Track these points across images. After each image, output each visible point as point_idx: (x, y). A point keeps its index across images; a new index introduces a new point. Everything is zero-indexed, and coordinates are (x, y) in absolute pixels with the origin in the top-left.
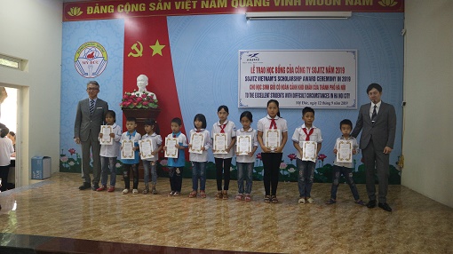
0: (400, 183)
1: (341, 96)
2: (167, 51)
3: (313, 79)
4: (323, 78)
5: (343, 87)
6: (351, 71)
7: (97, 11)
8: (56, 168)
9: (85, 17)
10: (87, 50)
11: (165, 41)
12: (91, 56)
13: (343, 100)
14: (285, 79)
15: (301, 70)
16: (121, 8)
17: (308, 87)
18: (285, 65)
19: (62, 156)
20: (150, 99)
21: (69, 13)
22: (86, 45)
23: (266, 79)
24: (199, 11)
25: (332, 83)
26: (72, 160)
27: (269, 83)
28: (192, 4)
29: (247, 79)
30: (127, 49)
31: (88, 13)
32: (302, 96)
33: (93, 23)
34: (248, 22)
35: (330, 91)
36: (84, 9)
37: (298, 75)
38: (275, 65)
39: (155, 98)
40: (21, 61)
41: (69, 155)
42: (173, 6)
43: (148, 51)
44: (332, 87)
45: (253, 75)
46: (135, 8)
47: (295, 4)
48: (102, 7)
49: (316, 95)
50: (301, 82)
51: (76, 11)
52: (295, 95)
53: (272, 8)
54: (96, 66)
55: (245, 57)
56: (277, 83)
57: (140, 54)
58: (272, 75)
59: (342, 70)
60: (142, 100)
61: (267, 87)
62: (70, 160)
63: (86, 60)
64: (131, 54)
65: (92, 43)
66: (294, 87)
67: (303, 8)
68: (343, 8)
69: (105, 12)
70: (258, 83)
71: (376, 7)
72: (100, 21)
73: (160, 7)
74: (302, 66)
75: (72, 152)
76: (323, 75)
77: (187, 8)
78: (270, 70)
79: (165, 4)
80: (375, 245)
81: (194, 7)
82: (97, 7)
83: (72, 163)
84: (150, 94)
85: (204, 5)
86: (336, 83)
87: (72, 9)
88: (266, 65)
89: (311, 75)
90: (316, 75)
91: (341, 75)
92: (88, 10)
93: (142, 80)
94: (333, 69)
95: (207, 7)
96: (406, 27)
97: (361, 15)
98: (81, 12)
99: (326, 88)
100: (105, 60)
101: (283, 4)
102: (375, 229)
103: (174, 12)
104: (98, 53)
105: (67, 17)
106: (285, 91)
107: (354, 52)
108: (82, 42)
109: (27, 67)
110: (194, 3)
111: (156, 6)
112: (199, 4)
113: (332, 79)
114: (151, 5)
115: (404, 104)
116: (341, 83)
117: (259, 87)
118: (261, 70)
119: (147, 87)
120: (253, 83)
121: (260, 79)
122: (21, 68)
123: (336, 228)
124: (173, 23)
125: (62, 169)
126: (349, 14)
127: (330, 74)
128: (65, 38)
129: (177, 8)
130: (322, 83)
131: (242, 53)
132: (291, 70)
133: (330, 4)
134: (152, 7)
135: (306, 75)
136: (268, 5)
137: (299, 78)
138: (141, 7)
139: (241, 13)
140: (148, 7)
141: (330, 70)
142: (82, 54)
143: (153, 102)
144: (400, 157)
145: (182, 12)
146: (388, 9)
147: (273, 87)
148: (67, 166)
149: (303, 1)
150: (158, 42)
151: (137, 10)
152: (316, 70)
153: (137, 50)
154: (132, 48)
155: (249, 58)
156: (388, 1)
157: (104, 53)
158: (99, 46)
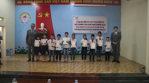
2: (50, 16)
4: (98, 25)
5: (104, 27)
6: (106, 23)
7: (27, 2)
8: (14, 53)
9: (23, 4)
10: (24, 15)
11: (49, 12)
12: (25, 17)
13: (104, 31)
14: (86, 25)
15: (91, 22)
16: (35, 2)
17: (94, 27)
18: (86, 20)
19: (16, 48)
20: (45, 31)
21: (17, 3)
22: (24, 13)
23: (81, 25)
24: (60, 3)
26: (19, 50)
28: (58, 1)
29: (75, 24)
30: (37, 15)
32: (92, 30)
33: (26, 6)
34: (75, 7)
36: (23, 2)
37: (90, 23)
38: (83, 20)
39: (46, 30)
40: (2, 18)
41: (18, 48)
42: (52, 2)
43: (44, 16)
44: (100, 27)
45: (77, 23)
48: (29, 1)
49: (96, 30)
50: (91, 26)
51: (20, 2)
52: (89, 30)
53: (83, 3)
54: (27, 20)
55: (74, 18)
56: (84, 26)
57: (41, 16)
58: (83, 23)
59: (103, 22)
60: (42, 31)
61: (81, 27)
62: (18, 50)
63: (23, 18)
64: (38, 16)
66: (89, 27)
68: (103, 4)
69: (30, 3)
70: (78, 26)
71: (113, 4)
73: (48, 2)
74: (91, 21)
75: (19, 47)
77: (56, 2)
78: (82, 22)
79: (49, 1)
81: (59, 2)
82: (27, 1)
83: (19, 51)
84: (45, 29)
85: (62, 2)
86: (102, 26)
88: (81, 20)
89: (94, 23)
90: (96, 24)
91: (103, 24)
92: (24, 2)
93: (42, 25)
95: (63, 2)
96: (122, 10)
97: (109, 6)
99: (99, 27)
101: (86, 2)
103: (52, 3)
104: (27, 16)
105: (16, 4)
106: (86, 28)
107: (107, 17)
108: (22, 12)
109: (5, 20)
110: (59, 1)
111: (46, 1)
112: (60, 1)
113: (100, 25)
115: (121, 32)
116: (103, 26)
117: (78, 27)
118: (79, 22)
120: (77, 26)
121: (79, 24)
122: (3, 20)
124: (52, 7)
126: (105, 6)
127: (100, 23)
128: (16, 11)
129: (53, 2)
131: (73, 17)
132: (88, 22)
133: (100, 2)
135: (93, 23)
136: (81, 2)
139: (72, 4)
140: (44, 2)
141: (100, 22)
142: (22, 16)
143: (46, 31)
145: (55, 4)
146: (116, 5)
147: (83, 27)
148: (17, 52)
149: (92, 2)
150: (47, 13)
151: (40, 2)
152: (95, 22)
153: (40, 15)
154: (39, 14)
155: (76, 18)
156: (116, 2)
157: (30, 16)
158: (28, 14)
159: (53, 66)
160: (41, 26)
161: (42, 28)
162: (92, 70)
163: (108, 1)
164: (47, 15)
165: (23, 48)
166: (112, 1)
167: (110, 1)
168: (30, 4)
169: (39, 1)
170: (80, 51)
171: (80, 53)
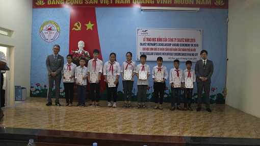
0: (224, 103)
1: (193, 55)
2: (95, 27)
3: (178, 45)
4: (183, 45)
5: (195, 50)
6: (198, 41)
7: (53, 3)
8: (28, 95)
9: (46, 6)
11: (94, 21)
12: (50, 29)
13: (195, 57)
14: (162, 45)
15: (172, 40)
16: (68, 2)
17: (176, 50)
18: (162, 37)
19: (31, 87)
20: (86, 55)
21: (36, 3)
22: (47, 23)
23: (152, 45)
24: (114, 5)
25: (188, 47)
27: (153, 47)
28: (110, 1)
29: (141, 44)
30: (72, 26)
31: (48, 4)
32: (171, 54)
33: (51, 10)
34: (142, 12)
35: (187, 52)
36: (46, 1)
37: (169, 43)
38: (157, 37)
39: (88, 54)
40: (10, 31)
41: (36, 87)
42: (99, 1)
43: (84, 27)
44: (189, 50)
45: (144, 42)
47: (168, 3)
48: (56, 1)
49: (179, 54)
50: (171, 47)
51: (41, 3)
52: (168, 54)
53: (155, 5)
54: (53, 35)
55: (140, 32)
56: (158, 47)
57: (79, 28)
58: (155, 42)
59: (193, 40)
60: (81, 55)
61: (152, 49)
62: (37, 90)
63: (47, 31)
64: (74, 28)
65: (51, 22)
66: (167, 49)
67: (173, 5)
68: (195, 6)
69: (59, 4)
70: (147, 47)
71: (213, 6)
72: (56, 9)
73: (91, 1)
74: (172, 38)
75: (38, 85)
76: (183, 43)
77: (107, 3)
78: (154, 40)
79: (94, 0)
81: (111, 3)
82: (53, 1)
83: (38, 92)
84: (86, 52)
85: (117, 1)
86: (191, 47)
87: (38, 1)
88: (152, 37)
89: (177, 43)
90: (179, 43)
91: (193, 43)
92: (48, 2)
93: (81, 44)
94: (189, 39)
95: (118, 3)
96: (229, 17)
98: (44, 3)
99: (185, 50)
100: (58, 32)
101: (161, 3)
103: (99, 5)
104: (54, 28)
105: (35, 6)
106: (162, 52)
107: (200, 31)
108: (45, 21)
109: (13, 35)
111: (89, 1)
112: (114, 1)
113: (189, 45)
115: (228, 59)
116: (193, 48)
117: (148, 49)
118: (149, 39)
119: (83, 48)
120: (144, 47)
121: (148, 44)
122: (9, 35)
124: (99, 11)
125: (32, 95)
126: (198, 9)
127: (188, 42)
128: (34, 18)
129: (102, 3)
130: (183, 47)
131: (138, 30)
132: (166, 40)
133: (188, 3)
134: (87, 2)
135: (174, 43)
136: (153, 3)
137: (170, 45)
138: (80, 2)
139: (137, 7)
140: (84, 1)
141: (187, 40)
142: (45, 28)
143: (88, 57)
144: (225, 89)
145: (104, 5)
146: (219, 7)
147: (156, 49)
148: (35, 93)
149: (173, 2)
150: (90, 22)
151: (77, 3)
152: (179, 40)
153: (77, 26)
154: (75, 25)
155: (143, 33)
156: (219, 3)
157: (58, 28)
158: (55, 24)
159: (99, 121)
161: (80, 51)
162: (173, 129)
163: (203, 1)
164: (90, 26)
166: (210, 1)
168: (58, 6)
170: (150, 94)
171: (150, 98)
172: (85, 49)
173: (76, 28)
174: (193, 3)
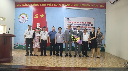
0: (105, 51)
2: (45, 17)
3: (83, 25)
4: (86, 25)
5: (91, 27)
7: (25, 5)
9: (22, 7)
10: (22, 16)
11: (44, 14)
12: (23, 17)
16: (32, 5)
17: (82, 27)
18: (76, 21)
19: (14, 45)
21: (17, 5)
22: (22, 14)
29: (67, 24)
30: (34, 16)
31: (23, 6)
33: (24, 8)
34: (67, 10)
37: (80, 24)
38: (74, 21)
39: (42, 29)
40: (4, 18)
41: (16, 44)
42: (47, 5)
43: (40, 17)
46: (36, 5)
48: (27, 4)
51: (19, 5)
54: (25, 20)
55: (66, 19)
57: (37, 17)
58: (73, 24)
59: (90, 23)
62: (17, 46)
64: (35, 17)
65: (24, 14)
69: (28, 5)
71: (99, 7)
72: (26, 8)
73: (43, 5)
74: (80, 22)
75: (17, 43)
76: (86, 24)
77: (50, 5)
78: (72, 22)
79: (45, 4)
80: (102, 65)
82: (25, 4)
83: (17, 47)
84: (41, 28)
85: (55, 5)
86: (89, 26)
87: (18, 4)
89: (83, 24)
90: (84, 24)
92: (23, 5)
96: (106, 12)
97: (95, 9)
98: (21, 5)
99: (87, 27)
100: (27, 19)
101: (76, 6)
102: (101, 61)
103: (47, 6)
104: (25, 17)
105: (16, 6)
107: (94, 18)
108: (21, 13)
109: (6, 20)
110: (53, 4)
113: (88, 25)
114: (40, 4)
115: (106, 31)
118: (70, 22)
122: (4, 20)
123: (92, 62)
124: (46, 9)
125: (14, 48)
126: (92, 9)
128: (16, 12)
129: (48, 5)
130: (86, 26)
131: (65, 18)
132: (78, 22)
133: (88, 6)
134: (41, 5)
135: (82, 24)
136: (72, 6)
138: (38, 5)
139: (64, 7)
141: (88, 23)
142: (21, 17)
144: (105, 45)
145: (49, 6)
146: (102, 8)
147: (73, 27)
148: (16, 47)
149: (81, 5)
150: (42, 14)
152: (84, 23)
154: (35, 16)
155: (67, 19)
156: (102, 6)
157: (27, 17)
158: (26, 15)
160: (37, 25)
163: (95, 5)
164: (42, 16)
165: (21, 44)
166: (98, 5)
167: (96, 5)
169: (36, 4)
172: (40, 26)
173: (36, 17)
174: (90, 6)
